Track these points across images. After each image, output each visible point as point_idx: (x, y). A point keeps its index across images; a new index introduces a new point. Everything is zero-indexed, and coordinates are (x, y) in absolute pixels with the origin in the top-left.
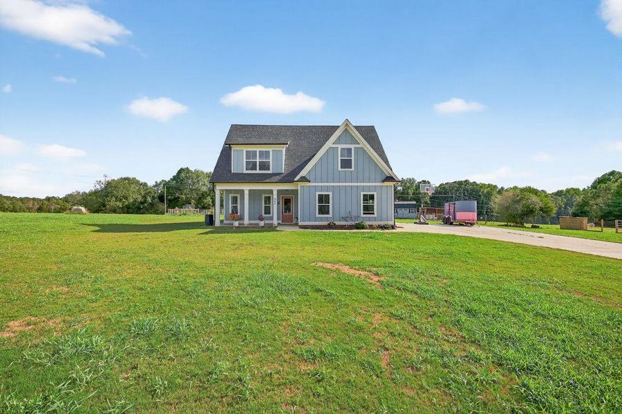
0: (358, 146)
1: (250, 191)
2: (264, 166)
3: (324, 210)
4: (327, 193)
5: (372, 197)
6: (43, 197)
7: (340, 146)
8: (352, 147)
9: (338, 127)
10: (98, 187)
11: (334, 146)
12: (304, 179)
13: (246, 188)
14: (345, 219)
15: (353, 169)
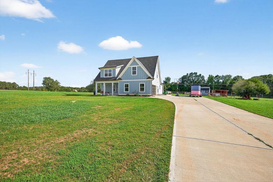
0: (138, 66)
1: (106, 84)
2: (110, 75)
3: (127, 90)
4: (127, 84)
5: (143, 85)
6: (80, 87)
7: (132, 67)
8: (136, 66)
9: (131, 59)
10: (91, 83)
11: (130, 66)
12: (120, 79)
13: (104, 82)
14: (133, 93)
15: (137, 74)
